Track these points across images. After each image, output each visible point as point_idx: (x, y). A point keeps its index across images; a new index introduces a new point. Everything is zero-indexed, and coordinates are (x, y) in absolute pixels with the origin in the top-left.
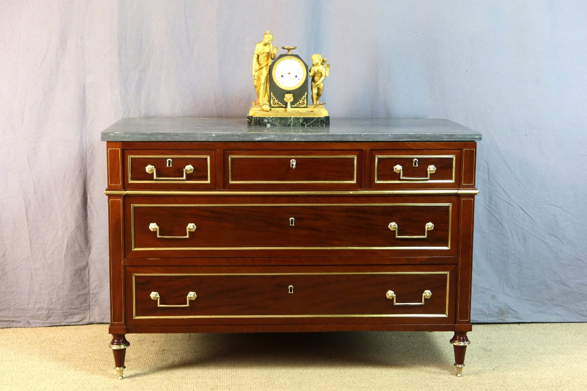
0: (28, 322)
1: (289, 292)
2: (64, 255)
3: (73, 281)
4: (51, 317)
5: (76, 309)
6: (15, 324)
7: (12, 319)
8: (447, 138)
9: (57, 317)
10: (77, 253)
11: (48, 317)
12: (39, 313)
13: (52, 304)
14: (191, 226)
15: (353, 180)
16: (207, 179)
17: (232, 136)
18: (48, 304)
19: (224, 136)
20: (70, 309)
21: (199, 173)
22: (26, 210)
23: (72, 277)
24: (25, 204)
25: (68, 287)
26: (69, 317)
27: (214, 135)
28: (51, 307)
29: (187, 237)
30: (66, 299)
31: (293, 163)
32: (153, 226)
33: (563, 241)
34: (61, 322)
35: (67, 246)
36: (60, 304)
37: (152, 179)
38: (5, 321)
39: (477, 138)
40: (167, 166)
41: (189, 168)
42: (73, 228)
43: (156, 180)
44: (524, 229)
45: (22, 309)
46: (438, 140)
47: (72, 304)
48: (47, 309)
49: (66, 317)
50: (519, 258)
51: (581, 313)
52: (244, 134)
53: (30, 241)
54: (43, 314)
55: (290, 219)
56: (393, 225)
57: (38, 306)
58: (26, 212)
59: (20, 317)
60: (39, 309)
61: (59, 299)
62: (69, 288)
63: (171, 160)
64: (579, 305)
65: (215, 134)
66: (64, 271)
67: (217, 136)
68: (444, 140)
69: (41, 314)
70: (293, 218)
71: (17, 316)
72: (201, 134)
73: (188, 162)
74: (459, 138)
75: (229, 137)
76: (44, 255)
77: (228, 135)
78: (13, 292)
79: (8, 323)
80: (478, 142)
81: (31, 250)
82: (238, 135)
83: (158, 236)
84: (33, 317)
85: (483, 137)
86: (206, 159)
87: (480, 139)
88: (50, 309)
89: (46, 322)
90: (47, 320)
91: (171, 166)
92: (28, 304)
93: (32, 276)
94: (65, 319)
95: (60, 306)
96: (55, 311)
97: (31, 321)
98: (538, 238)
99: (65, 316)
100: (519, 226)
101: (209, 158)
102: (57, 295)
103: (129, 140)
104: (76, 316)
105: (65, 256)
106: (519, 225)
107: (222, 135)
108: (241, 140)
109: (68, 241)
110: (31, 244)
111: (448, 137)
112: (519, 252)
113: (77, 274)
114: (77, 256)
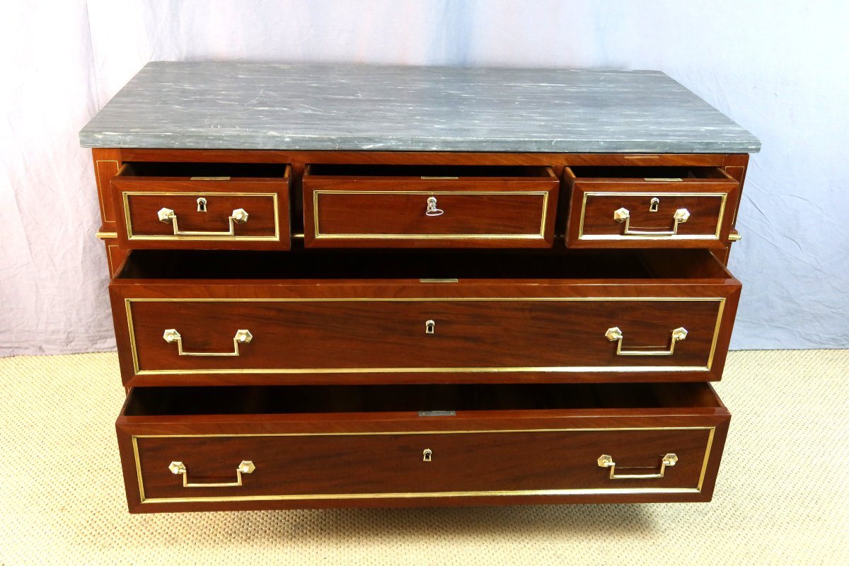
0: (41, 348)
1: (424, 459)
2: (80, 261)
3: (98, 297)
4: (72, 342)
5: (107, 331)
6: (21, 351)
7: (16, 345)
8: (700, 149)
9: (81, 343)
10: (100, 258)
11: (68, 341)
12: (54, 337)
13: (71, 326)
14: (242, 336)
15: (538, 232)
16: (273, 233)
17: (321, 141)
18: (65, 325)
19: (306, 140)
20: (98, 332)
21: (259, 222)
22: (16, 195)
23: (97, 291)
24: (13, 188)
25: (92, 304)
26: (98, 341)
27: (287, 140)
28: (69, 330)
29: (236, 353)
30: (91, 320)
31: (432, 203)
32: (171, 335)
33: (801, 245)
34: (87, 349)
35: (84, 248)
36: (83, 326)
37: (171, 233)
38: (5, 348)
39: (751, 150)
40: (199, 209)
41: (239, 214)
42: (91, 223)
43: (179, 236)
44: (751, 230)
45: (29, 331)
46: (684, 151)
47: (101, 325)
48: (65, 332)
49: (94, 342)
50: (736, 267)
51: (809, 337)
52: (341, 138)
53: (29, 241)
54: (60, 339)
55: (428, 322)
56: (614, 333)
57: (51, 328)
58: (17, 199)
59: (28, 341)
60: (53, 332)
61: (80, 320)
62: (94, 306)
63: (204, 199)
64: (807, 327)
65: (289, 137)
66: (83, 284)
67: (295, 141)
68: (695, 152)
69: (57, 339)
70: (432, 322)
71: (23, 340)
72: (264, 137)
73: (237, 203)
74: (722, 149)
75: (315, 143)
76: (52, 260)
77: (313, 140)
78: (12, 309)
79: (11, 350)
80: (752, 156)
81: (31, 253)
82: (332, 141)
83: (181, 353)
84: (47, 342)
85: (762, 147)
86: (271, 199)
87: (758, 150)
88: (69, 333)
89: (65, 348)
90: (67, 346)
91: (205, 210)
92: (37, 326)
93: (37, 288)
94: (93, 344)
95: (83, 328)
96: (77, 335)
97: (44, 346)
98: (767, 241)
99: (93, 340)
100: (743, 225)
101: (275, 196)
102: (78, 314)
103: (132, 146)
104: (108, 340)
105: (82, 262)
106: (744, 223)
107: (304, 140)
108: (337, 148)
109: (85, 242)
110: (30, 244)
111: (701, 147)
112: (738, 259)
113: (103, 286)
114: (100, 262)
